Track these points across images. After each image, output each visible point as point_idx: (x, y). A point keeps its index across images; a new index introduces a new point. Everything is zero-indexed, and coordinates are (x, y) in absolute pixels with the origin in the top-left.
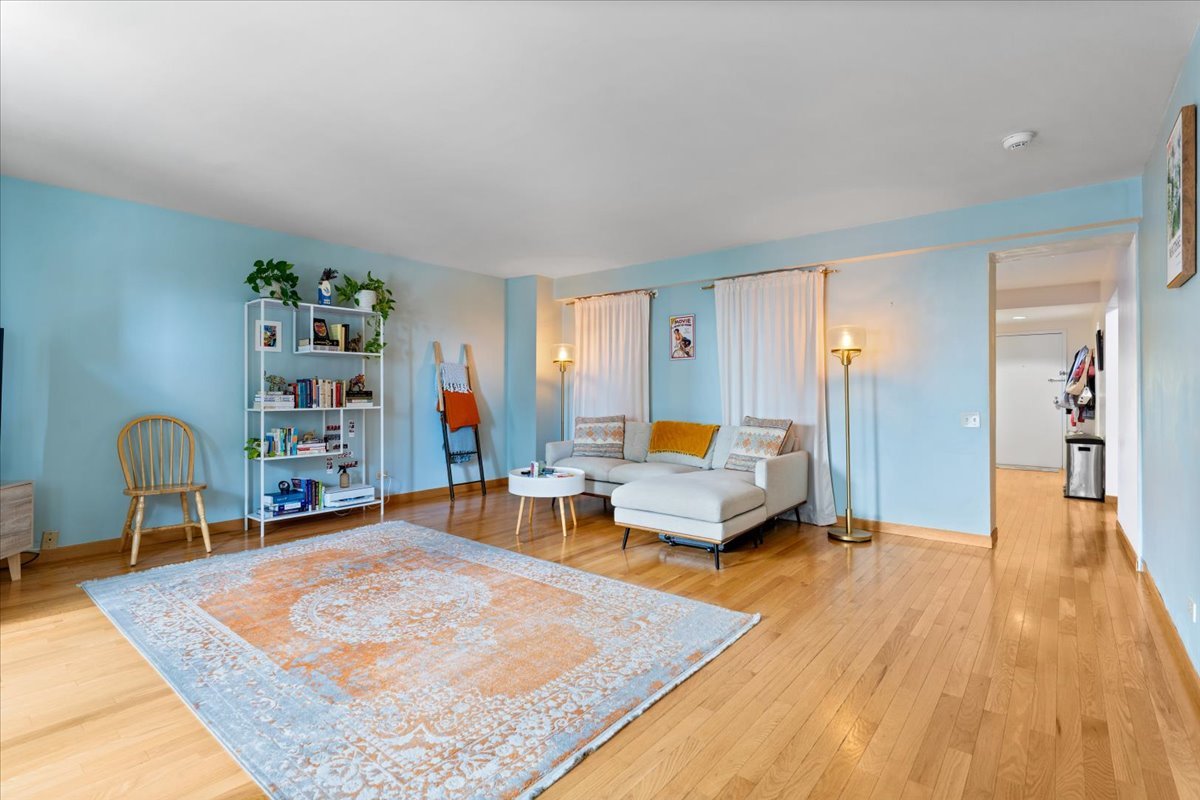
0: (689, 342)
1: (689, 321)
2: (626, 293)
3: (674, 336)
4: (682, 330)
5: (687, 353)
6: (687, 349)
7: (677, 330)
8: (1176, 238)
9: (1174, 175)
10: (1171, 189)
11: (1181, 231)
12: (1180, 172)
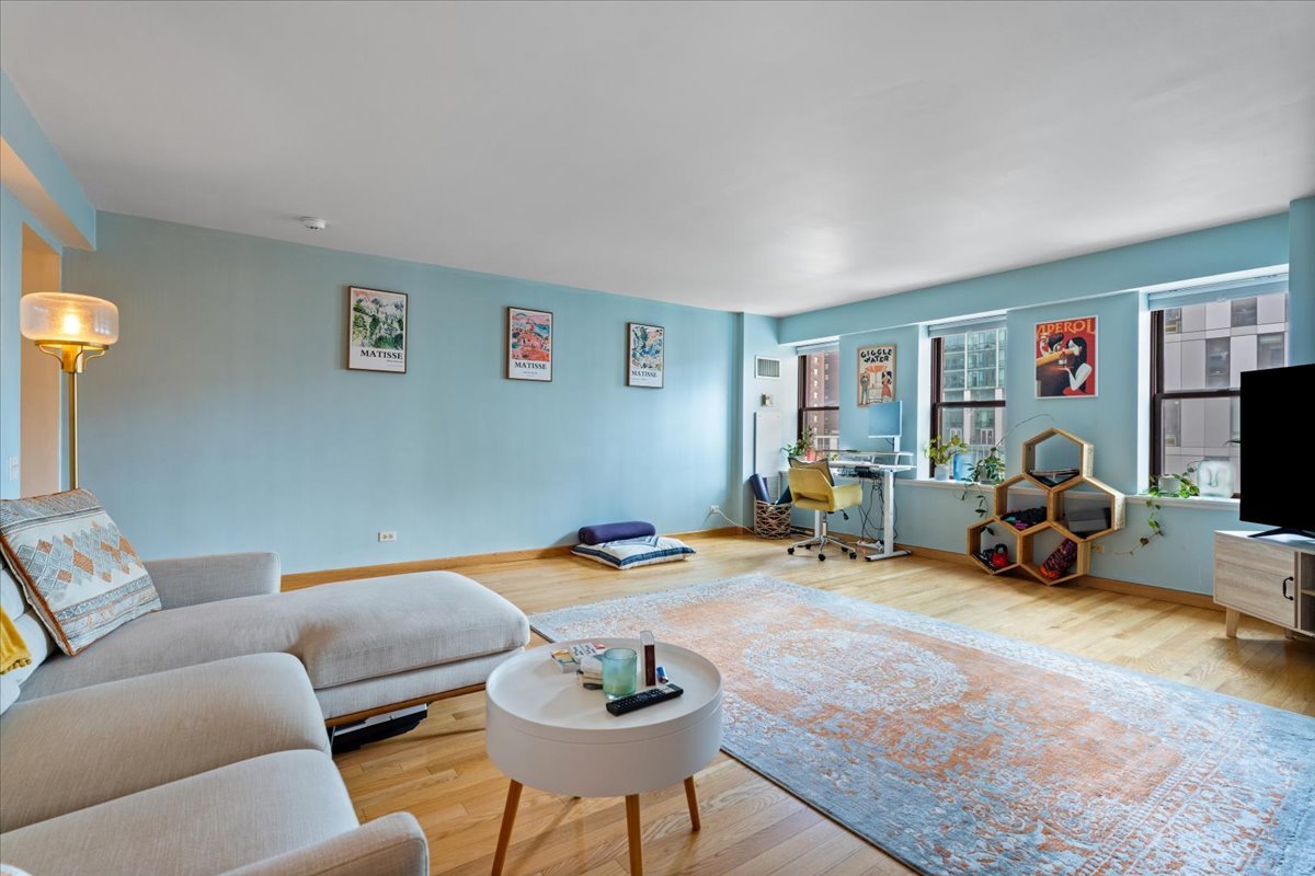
8: (388, 351)
9: (381, 317)
10: (368, 320)
11: (403, 352)
12: (400, 322)
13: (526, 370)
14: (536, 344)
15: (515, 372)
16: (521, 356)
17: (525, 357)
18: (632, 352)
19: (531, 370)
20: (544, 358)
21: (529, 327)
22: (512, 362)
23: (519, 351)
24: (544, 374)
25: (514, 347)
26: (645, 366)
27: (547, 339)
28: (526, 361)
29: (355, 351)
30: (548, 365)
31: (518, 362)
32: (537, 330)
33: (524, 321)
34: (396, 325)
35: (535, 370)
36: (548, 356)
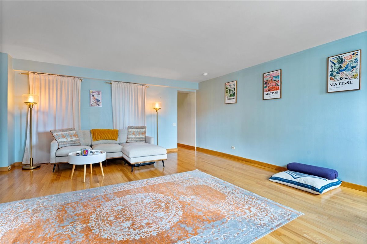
0: (99, 101)
1: (99, 93)
2: (68, 76)
3: (92, 98)
4: (96, 96)
5: (98, 105)
6: (98, 103)
7: (94, 96)
8: (232, 98)
9: (231, 89)
10: (228, 90)
11: (235, 97)
12: (235, 89)
13: (270, 95)
14: (274, 84)
15: (266, 97)
16: (268, 91)
17: (269, 90)
18: (329, 74)
19: (272, 95)
20: (277, 89)
21: (271, 78)
22: (265, 93)
23: (267, 89)
24: (278, 95)
25: (265, 88)
26: (341, 79)
27: (278, 81)
28: (270, 92)
29: (226, 99)
30: (279, 91)
31: (267, 93)
32: (274, 79)
33: (269, 77)
34: (234, 90)
35: (273, 95)
36: (279, 88)
